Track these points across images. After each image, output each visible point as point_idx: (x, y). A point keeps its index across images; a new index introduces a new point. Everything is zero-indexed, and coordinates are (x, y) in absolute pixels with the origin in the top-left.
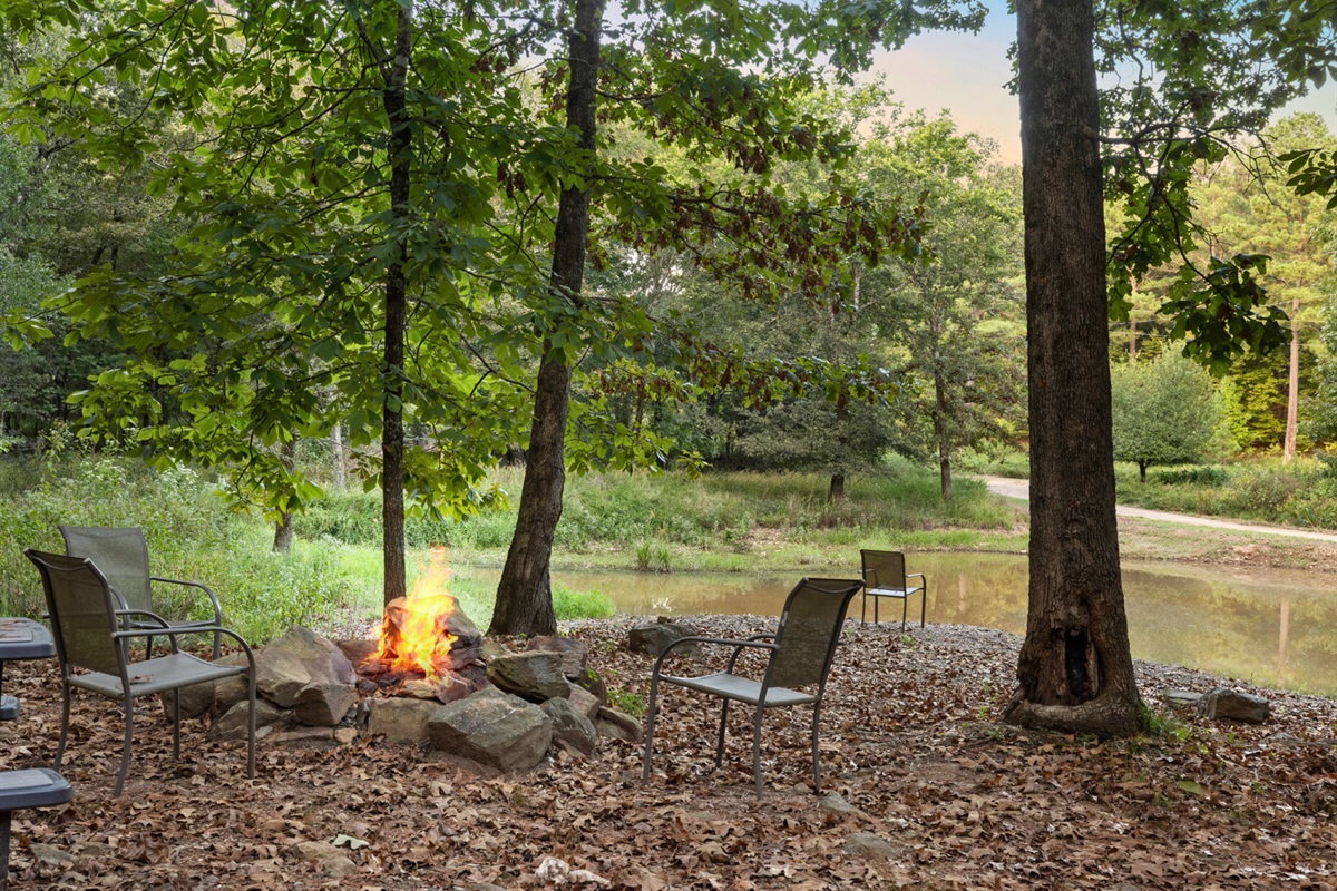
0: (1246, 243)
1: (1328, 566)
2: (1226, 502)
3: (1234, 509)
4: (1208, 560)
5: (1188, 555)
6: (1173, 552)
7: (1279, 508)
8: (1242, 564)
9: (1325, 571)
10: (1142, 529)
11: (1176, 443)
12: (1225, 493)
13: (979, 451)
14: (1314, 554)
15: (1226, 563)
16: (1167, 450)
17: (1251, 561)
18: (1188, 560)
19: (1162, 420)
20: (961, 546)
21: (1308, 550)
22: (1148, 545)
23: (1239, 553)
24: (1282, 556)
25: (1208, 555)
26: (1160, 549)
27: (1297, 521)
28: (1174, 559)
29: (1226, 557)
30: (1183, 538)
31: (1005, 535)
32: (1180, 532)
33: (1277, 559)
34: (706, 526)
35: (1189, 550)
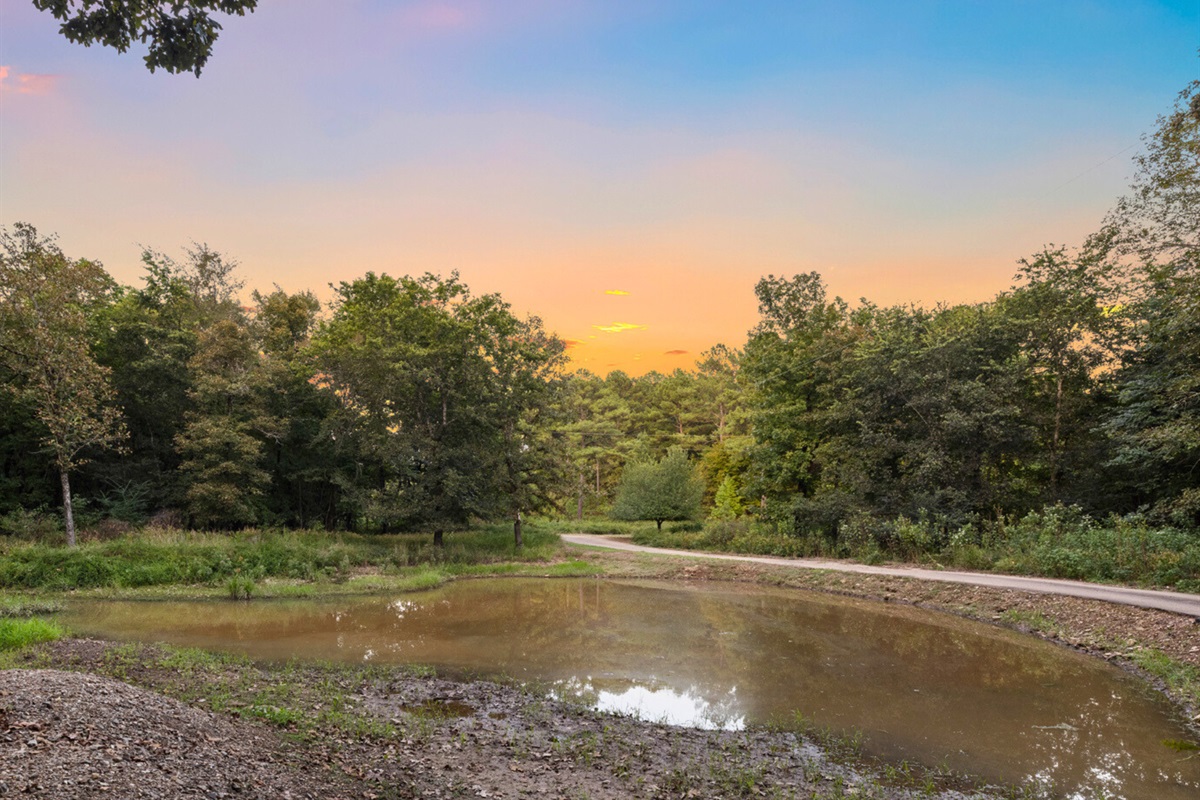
0: (734, 401)
1: (744, 578)
2: (699, 541)
3: (703, 546)
4: (668, 577)
5: (655, 574)
6: (646, 572)
7: (728, 543)
8: (689, 578)
9: (742, 581)
10: (632, 558)
11: (675, 508)
12: (701, 535)
13: (542, 514)
14: (736, 571)
15: (679, 578)
16: (670, 512)
17: (695, 576)
18: (655, 578)
19: (667, 494)
20: (507, 574)
21: (732, 568)
22: (629, 568)
23: (688, 571)
24: (716, 572)
25: (668, 573)
26: (638, 571)
27: (738, 552)
28: (645, 577)
29: (680, 575)
30: (656, 563)
31: (543, 565)
32: (655, 559)
33: (712, 574)
34: (319, 565)
35: (656, 570)
